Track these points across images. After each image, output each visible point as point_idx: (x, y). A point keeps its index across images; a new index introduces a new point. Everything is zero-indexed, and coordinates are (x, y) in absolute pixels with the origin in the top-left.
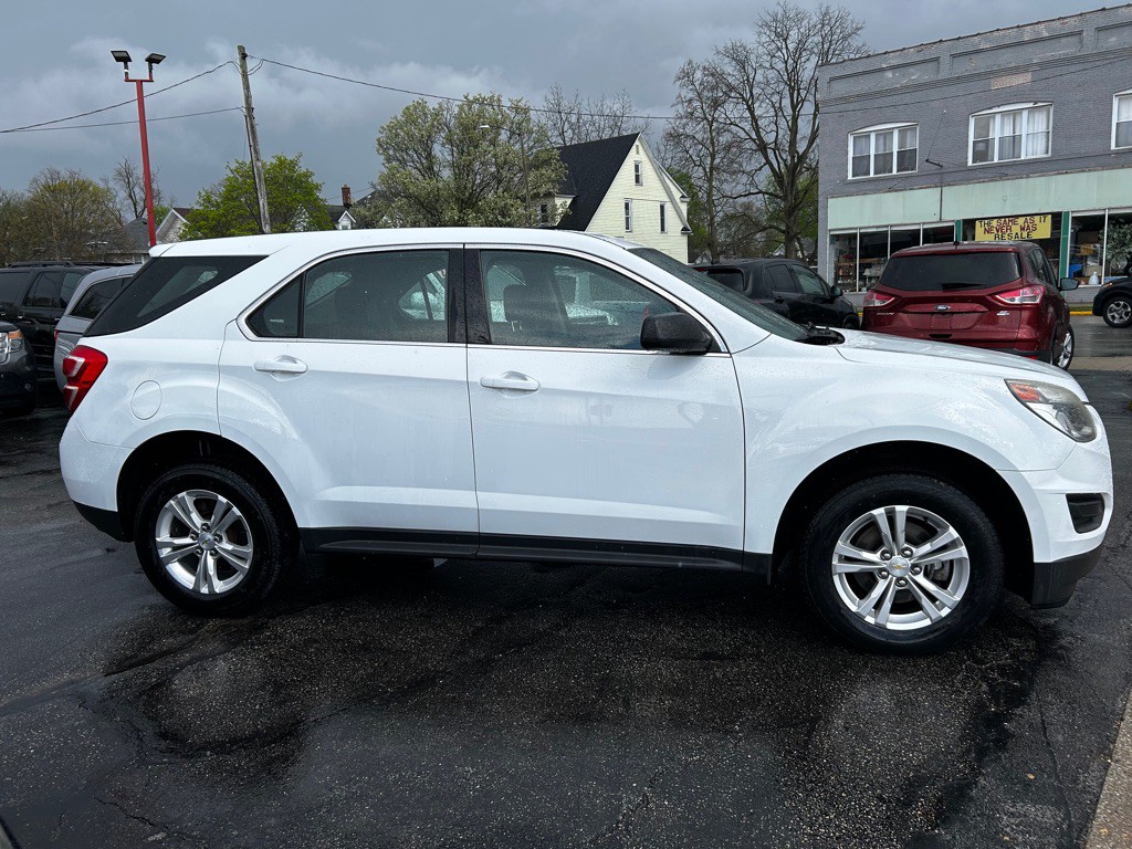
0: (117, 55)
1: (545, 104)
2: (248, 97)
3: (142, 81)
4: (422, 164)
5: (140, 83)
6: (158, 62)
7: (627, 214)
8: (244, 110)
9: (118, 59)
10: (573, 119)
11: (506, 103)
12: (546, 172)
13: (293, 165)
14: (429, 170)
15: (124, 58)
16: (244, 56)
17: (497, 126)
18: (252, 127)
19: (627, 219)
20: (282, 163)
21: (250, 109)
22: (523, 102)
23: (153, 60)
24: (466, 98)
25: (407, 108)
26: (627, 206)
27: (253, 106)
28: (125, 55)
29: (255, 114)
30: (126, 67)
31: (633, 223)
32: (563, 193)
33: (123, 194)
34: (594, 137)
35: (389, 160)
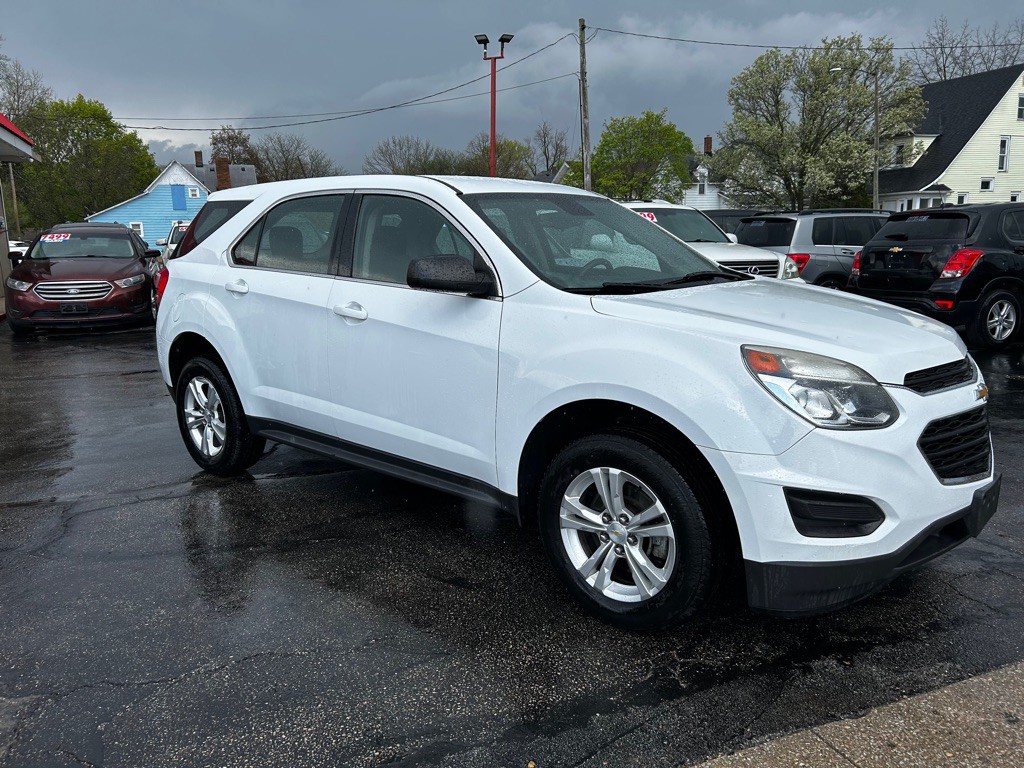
0: (479, 38)
1: (926, 39)
2: (583, 63)
3: (495, 58)
4: (768, 111)
5: (494, 60)
6: (508, 41)
7: (1003, 152)
8: (579, 75)
9: (480, 42)
10: (958, 52)
11: (866, 44)
12: (904, 111)
13: (659, 118)
14: (776, 117)
15: (484, 41)
16: (583, 28)
17: (853, 69)
18: (584, 89)
19: (1002, 159)
20: (649, 117)
21: (583, 73)
22: (886, 40)
23: (505, 40)
24: (824, 41)
25: (761, 58)
26: (1003, 144)
27: (586, 70)
28: (484, 38)
29: (588, 77)
30: (485, 48)
31: (1010, 162)
32: (923, 131)
33: (539, 151)
34: (980, 69)
35: (739, 108)
